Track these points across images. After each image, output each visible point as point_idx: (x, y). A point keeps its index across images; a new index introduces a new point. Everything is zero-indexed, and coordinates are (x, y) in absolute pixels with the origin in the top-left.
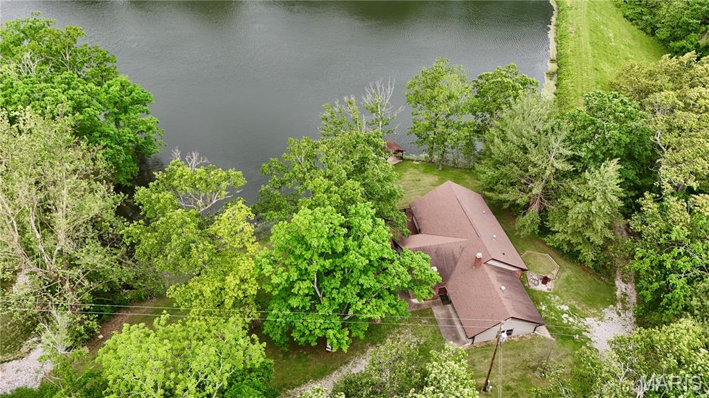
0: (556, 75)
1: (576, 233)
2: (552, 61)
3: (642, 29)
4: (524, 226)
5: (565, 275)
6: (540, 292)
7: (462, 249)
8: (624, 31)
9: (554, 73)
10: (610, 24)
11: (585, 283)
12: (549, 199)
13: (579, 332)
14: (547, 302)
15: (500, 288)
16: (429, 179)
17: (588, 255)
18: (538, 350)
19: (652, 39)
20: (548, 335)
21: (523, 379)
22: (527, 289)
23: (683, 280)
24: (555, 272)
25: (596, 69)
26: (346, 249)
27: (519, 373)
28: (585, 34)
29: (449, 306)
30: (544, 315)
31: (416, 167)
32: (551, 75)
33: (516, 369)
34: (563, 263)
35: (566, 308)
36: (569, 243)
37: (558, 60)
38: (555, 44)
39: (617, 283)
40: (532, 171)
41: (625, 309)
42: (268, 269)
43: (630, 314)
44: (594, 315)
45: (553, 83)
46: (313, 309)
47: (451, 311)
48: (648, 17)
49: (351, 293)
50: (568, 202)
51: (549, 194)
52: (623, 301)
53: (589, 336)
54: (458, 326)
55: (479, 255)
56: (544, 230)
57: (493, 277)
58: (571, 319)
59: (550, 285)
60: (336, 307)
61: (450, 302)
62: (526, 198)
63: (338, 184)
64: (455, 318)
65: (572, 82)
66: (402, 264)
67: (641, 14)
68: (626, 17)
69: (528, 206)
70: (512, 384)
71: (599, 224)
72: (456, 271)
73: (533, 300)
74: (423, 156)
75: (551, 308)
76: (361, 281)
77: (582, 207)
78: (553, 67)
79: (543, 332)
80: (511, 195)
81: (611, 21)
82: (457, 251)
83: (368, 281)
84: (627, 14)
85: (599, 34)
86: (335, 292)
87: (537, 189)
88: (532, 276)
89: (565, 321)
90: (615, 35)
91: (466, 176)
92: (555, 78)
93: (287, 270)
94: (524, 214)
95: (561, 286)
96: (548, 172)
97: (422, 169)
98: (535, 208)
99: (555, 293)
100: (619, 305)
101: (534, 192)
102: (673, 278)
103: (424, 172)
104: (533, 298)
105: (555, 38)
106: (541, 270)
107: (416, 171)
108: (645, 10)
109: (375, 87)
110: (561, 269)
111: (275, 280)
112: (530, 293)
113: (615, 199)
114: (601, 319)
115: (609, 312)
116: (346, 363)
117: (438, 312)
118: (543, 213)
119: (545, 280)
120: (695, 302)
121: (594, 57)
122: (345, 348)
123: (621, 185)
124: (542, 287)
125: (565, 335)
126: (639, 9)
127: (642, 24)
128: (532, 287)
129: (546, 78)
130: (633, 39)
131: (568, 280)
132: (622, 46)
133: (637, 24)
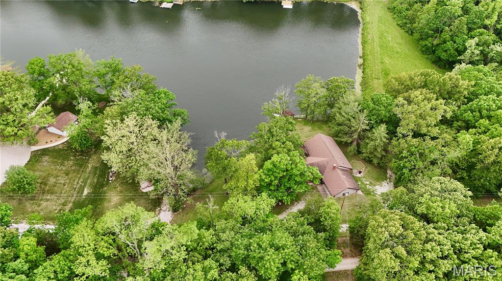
0: (362, 66)
1: (371, 153)
2: (361, 57)
3: (406, 32)
4: (351, 151)
5: (367, 169)
6: (358, 177)
7: (327, 163)
8: (397, 34)
9: (361, 65)
10: (390, 30)
11: (375, 173)
12: (360, 139)
13: (373, 192)
14: (361, 181)
15: (343, 177)
16: (307, 128)
17: (375, 161)
18: (358, 199)
19: (411, 37)
20: (361, 193)
21: (353, 209)
22: (353, 176)
23: (408, 171)
24: (364, 169)
25: (382, 63)
26: (292, 169)
27: (352, 207)
28: (377, 40)
29: (324, 185)
30: (360, 186)
31: (300, 122)
32: (360, 66)
33: (350, 206)
34: (367, 164)
35: (368, 183)
36: (368, 157)
37: (363, 57)
38: (362, 46)
39: (388, 171)
40: (353, 129)
41: (390, 181)
42: (264, 177)
43: (392, 183)
44: (379, 185)
45: (361, 71)
46: (278, 190)
47: (324, 186)
48: (409, 25)
49: (292, 183)
50: (367, 141)
51: (361, 138)
52: (390, 179)
53: (376, 192)
54: (328, 192)
55: (335, 165)
56: (359, 152)
57: (340, 172)
58: (370, 187)
59: (362, 174)
60: (286, 189)
61: (324, 183)
62: (351, 140)
63: (283, 143)
64: (326, 190)
65: (370, 71)
66: (310, 172)
67: (406, 23)
68: (398, 25)
69: (352, 143)
70: (349, 211)
71: (379, 150)
72: (326, 172)
73: (355, 180)
74: (303, 116)
75: (362, 183)
76: (296, 179)
77: (372, 143)
78: (361, 61)
79: (360, 192)
80: (345, 139)
81: (390, 28)
82: (325, 163)
83: (298, 179)
84: (399, 23)
85: (384, 39)
86: (286, 183)
87: (355, 136)
88: (355, 171)
89: (368, 188)
90: (392, 38)
91: (323, 126)
92: (362, 67)
93: (270, 177)
94: (351, 146)
95: (366, 174)
96: (359, 130)
97: (303, 123)
98: (355, 143)
99: (364, 177)
100: (388, 180)
101: (354, 137)
102: (404, 170)
103: (304, 125)
104: (356, 180)
105: (362, 43)
106: (358, 168)
107: (300, 124)
108: (408, 21)
109: (282, 89)
110: (366, 168)
111: (266, 180)
112: (354, 177)
113: (384, 140)
114: (381, 186)
115: (384, 183)
116: (288, 209)
117: (319, 188)
118: (358, 145)
119: (360, 172)
120: (412, 178)
121: (381, 55)
122: (289, 203)
123: (387, 134)
124: (359, 175)
125: (368, 193)
126: (405, 21)
127: (407, 29)
128: (355, 175)
129: (357, 68)
130: (402, 38)
131: (369, 172)
132: (395, 45)
133: (404, 29)
